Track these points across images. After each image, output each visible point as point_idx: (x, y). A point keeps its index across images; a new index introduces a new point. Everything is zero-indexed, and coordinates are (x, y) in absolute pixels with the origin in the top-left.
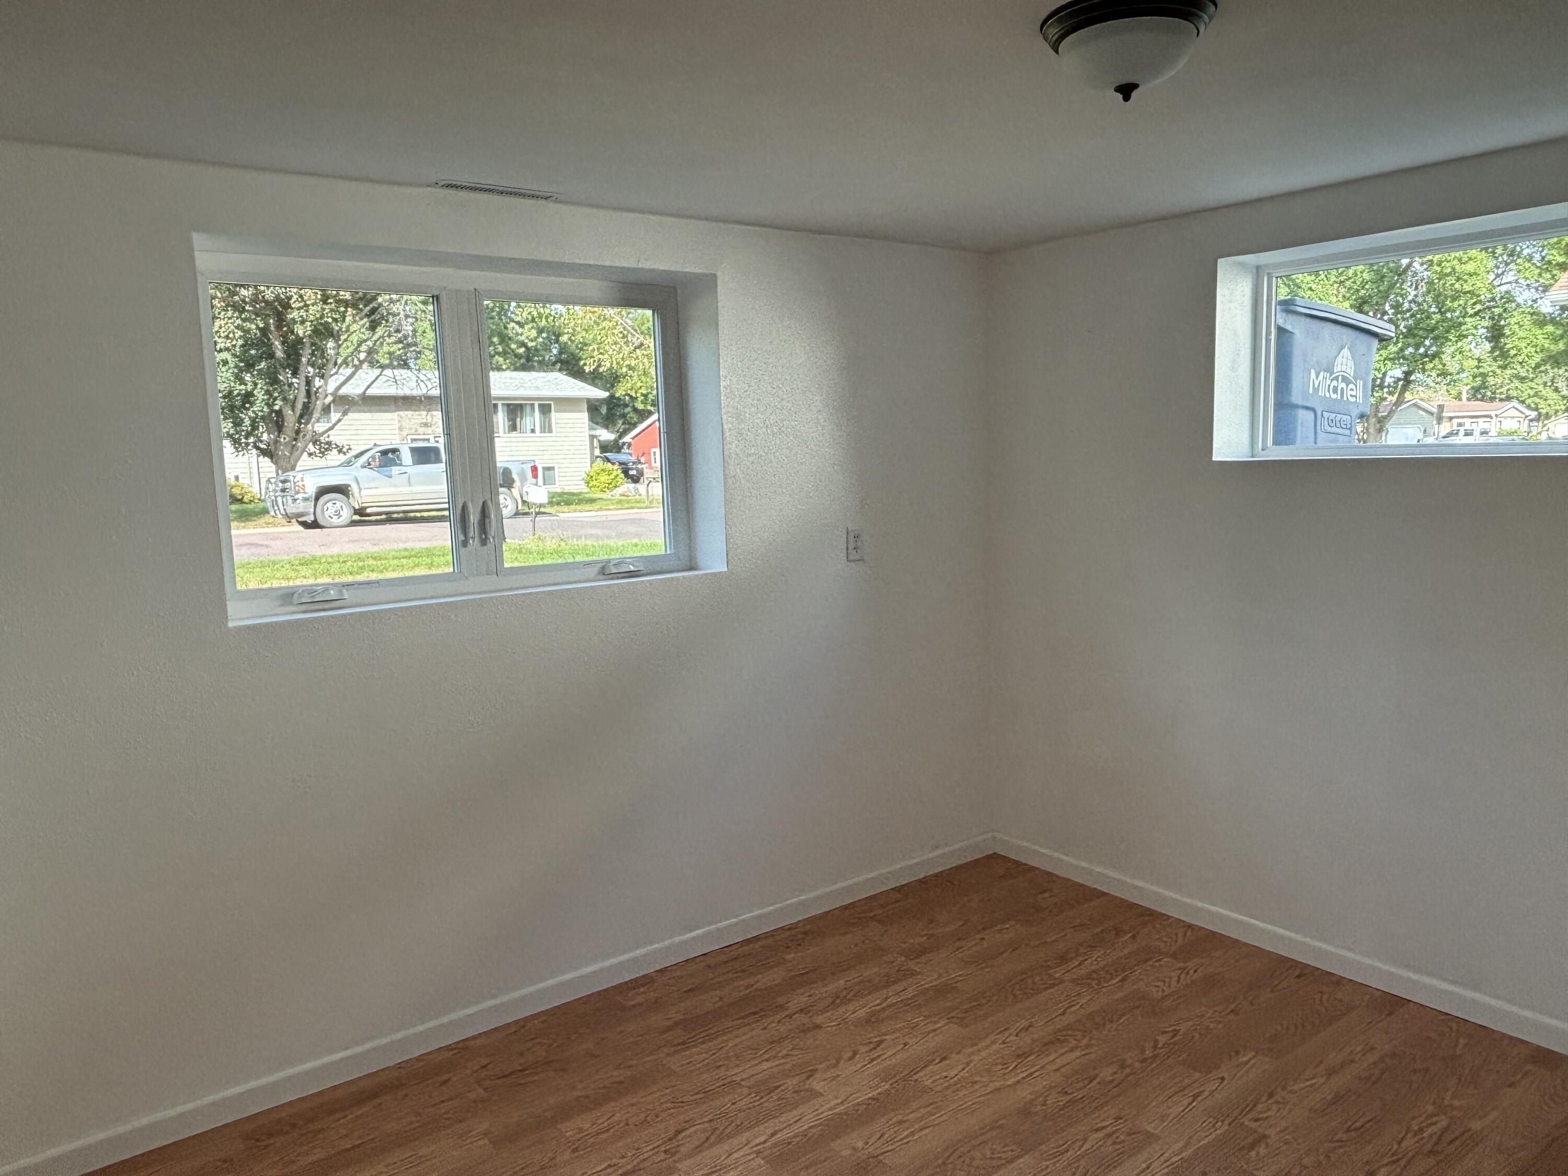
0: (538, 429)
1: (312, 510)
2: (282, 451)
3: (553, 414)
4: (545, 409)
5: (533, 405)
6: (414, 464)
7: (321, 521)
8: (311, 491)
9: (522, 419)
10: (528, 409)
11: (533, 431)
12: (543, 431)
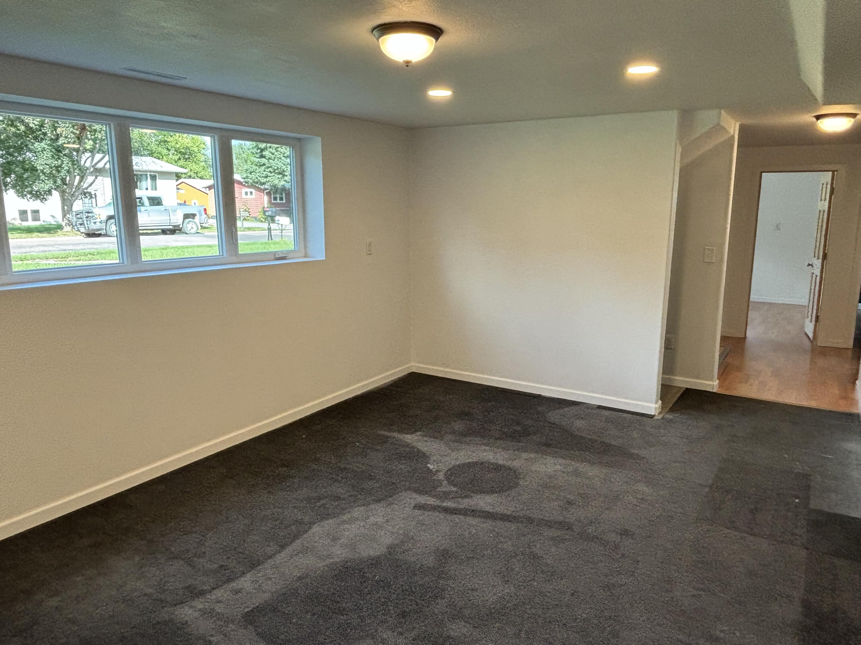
0: (149, 188)
1: (105, 228)
2: (67, 196)
3: (157, 180)
4: (154, 178)
5: (146, 175)
6: (150, 205)
7: (109, 233)
8: (104, 218)
9: (140, 182)
10: (144, 176)
11: (147, 189)
12: (152, 189)
